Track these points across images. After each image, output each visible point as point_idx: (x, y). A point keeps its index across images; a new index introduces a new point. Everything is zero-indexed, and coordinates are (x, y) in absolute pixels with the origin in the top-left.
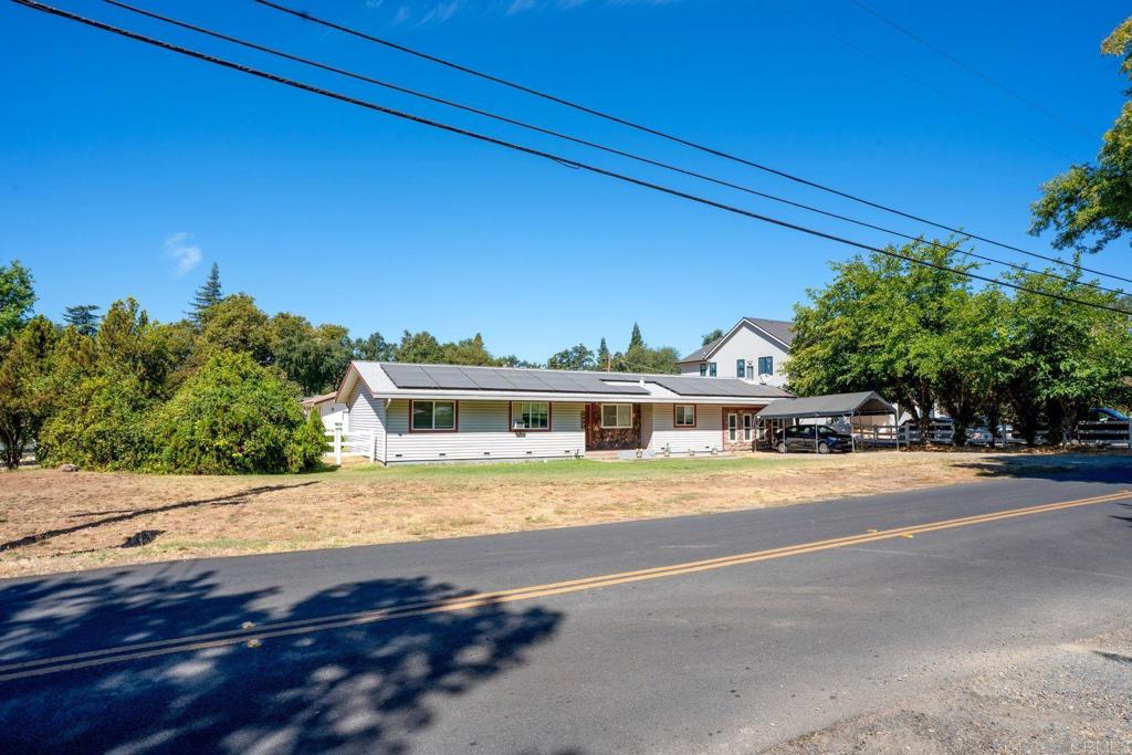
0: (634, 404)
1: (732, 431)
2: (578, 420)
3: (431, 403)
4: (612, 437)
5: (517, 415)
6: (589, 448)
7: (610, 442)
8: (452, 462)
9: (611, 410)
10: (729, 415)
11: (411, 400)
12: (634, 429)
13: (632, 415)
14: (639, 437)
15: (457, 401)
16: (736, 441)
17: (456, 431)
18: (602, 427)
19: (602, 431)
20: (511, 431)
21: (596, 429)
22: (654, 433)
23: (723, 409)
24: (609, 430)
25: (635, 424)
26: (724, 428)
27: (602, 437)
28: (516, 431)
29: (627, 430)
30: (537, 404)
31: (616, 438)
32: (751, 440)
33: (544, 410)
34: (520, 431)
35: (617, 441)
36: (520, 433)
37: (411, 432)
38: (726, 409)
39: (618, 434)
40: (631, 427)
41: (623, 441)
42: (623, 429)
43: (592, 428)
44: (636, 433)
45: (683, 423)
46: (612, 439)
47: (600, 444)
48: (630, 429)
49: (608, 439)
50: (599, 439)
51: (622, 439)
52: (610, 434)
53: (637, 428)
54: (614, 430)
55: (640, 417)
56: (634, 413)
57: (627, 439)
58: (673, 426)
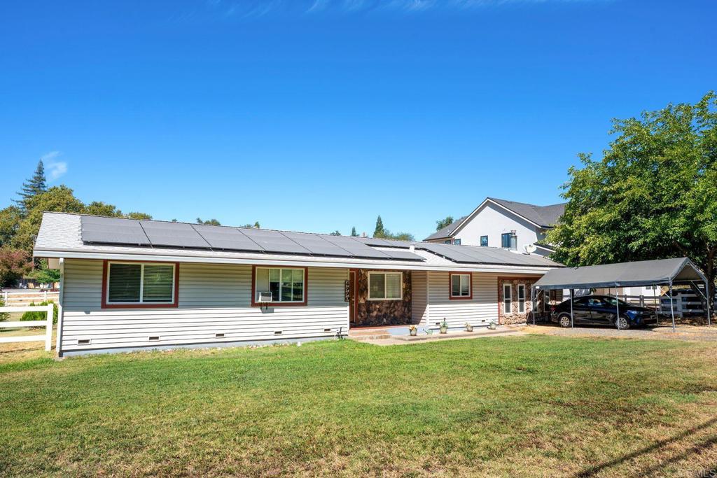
0: (404, 272)
1: (508, 302)
2: (340, 291)
3: (140, 266)
4: (379, 310)
5: (263, 284)
6: (354, 324)
7: (377, 317)
8: (169, 349)
9: (379, 279)
10: (504, 285)
11: (105, 261)
12: (404, 301)
13: (402, 285)
14: (410, 310)
15: (178, 264)
16: (511, 313)
17: (176, 306)
18: (369, 299)
19: (369, 304)
20: (254, 305)
21: (362, 301)
22: (428, 306)
23: (499, 278)
24: (377, 303)
25: (405, 295)
26: (500, 300)
27: (369, 311)
28: (261, 305)
29: (396, 302)
30: (288, 270)
31: (384, 311)
32: (525, 312)
33: (298, 277)
34: (267, 305)
35: (385, 316)
36: (266, 307)
37: (104, 307)
38: (502, 279)
39: (387, 308)
40: (401, 299)
41: (392, 315)
42: (392, 301)
43: (357, 301)
44: (405, 307)
45: (458, 294)
46: (379, 314)
47: (366, 319)
48: (400, 301)
49: (375, 313)
50: (364, 313)
51: (391, 313)
52: (378, 307)
53: (407, 300)
54: (383, 302)
55: (410, 288)
56: (404, 282)
57: (396, 313)
58: (448, 298)
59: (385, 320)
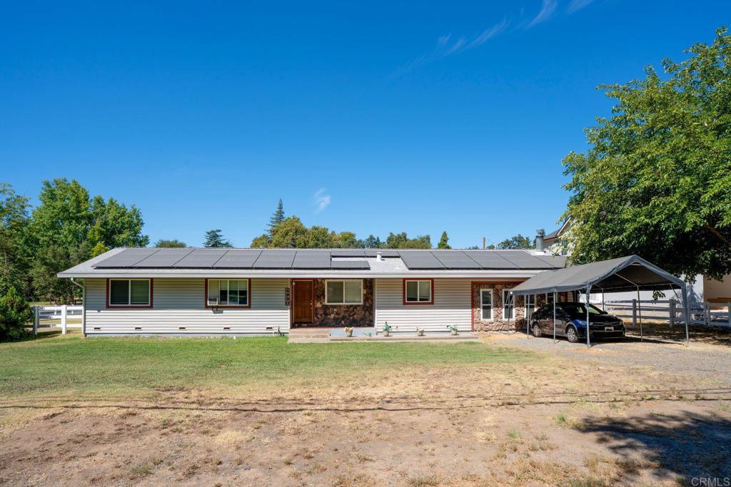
0: (365, 280)
1: (487, 309)
2: (281, 297)
3: (128, 281)
4: (337, 313)
5: (214, 292)
7: (335, 319)
8: (147, 336)
9: (337, 286)
10: (481, 290)
11: (108, 279)
12: (364, 306)
13: (363, 292)
14: (371, 314)
15: (152, 279)
16: (492, 319)
17: (151, 307)
18: (326, 303)
19: (326, 307)
20: (207, 307)
21: (319, 305)
22: (376, 310)
23: (473, 283)
24: (334, 307)
25: (366, 299)
26: (474, 305)
27: (326, 314)
28: (212, 308)
29: (356, 306)
30: (233, 281)
31: (342, 314)
32: (514, 319)
33: (245, 287)
34: (217, 307)
35: (343, 318)
36: (217, 309)
37: (108, 307)
38: (476, 285)
39: (345, 311)
40: (362, 303)
41: (351, 318)
42: (351, 306)
43: (314, 305)
44: (367, 310)
45: (417, 300)
46: (337, 316)
47: (323, 321)
48: (359, 306)
49: (332, 316)
50: (321, 315)
51: (350, 316)
52: (335, 310)
53: (367, 305)
54: (340, 306)
55: (372, 293)
56: (364, 288)
57: (355, 316)
58: (402, 303)
59: (343, 322)
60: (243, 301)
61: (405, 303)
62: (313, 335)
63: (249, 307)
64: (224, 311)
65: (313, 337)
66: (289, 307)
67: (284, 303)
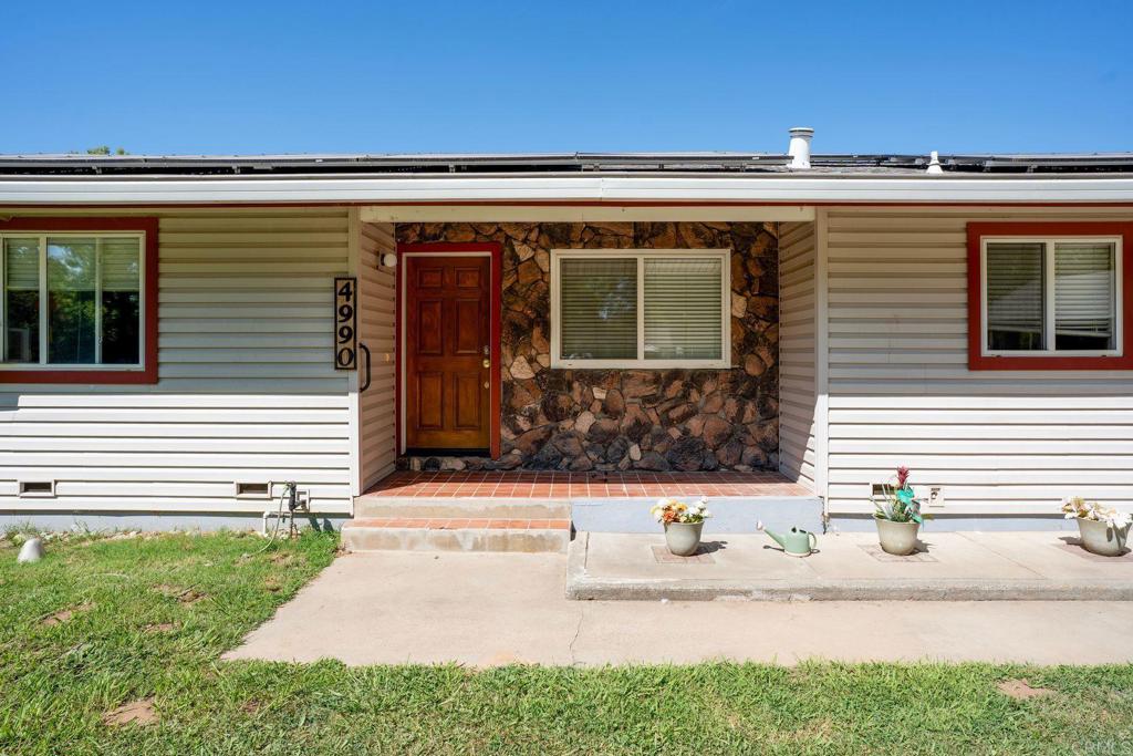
2: (313, 322)
4: (607, 410)
7: (597, 437)
12: (736, 377)
13: (730, 306)
14: (769, 414)
18: (556, 361)
19: (553, 382)
21: (519, 370)
22: (823, 402)
24: (594, 378)
25: (745, 345)
27: (554, 413)
29: (697, 379)
31: (634, 411)
35: (638, 432)
39: (647, 400)
40: (725, 363)
41: (675, 433)
42: (676, 374)
43: (497, 366)
44: (750, 395)
45: (1038, 343)
46: (607, 424)
47: (540, 443)
48: (714, 374)
49: (585, 422)
50: (532, 418)
51: (668, 423)
52: (599, 394)
53: (753, 369)
54: (623, 376)
55: (773, 316)
56: (738, 290)
57: (694, 424)
58: (963, 358)
59: (635, 452)
60: (121, 345)
61: (975, 362)
62: (480, 532)
63: (150, 379)
64: (23, 400)
65: (477, 547)
66: (355, 377)
67: (330, 357)
